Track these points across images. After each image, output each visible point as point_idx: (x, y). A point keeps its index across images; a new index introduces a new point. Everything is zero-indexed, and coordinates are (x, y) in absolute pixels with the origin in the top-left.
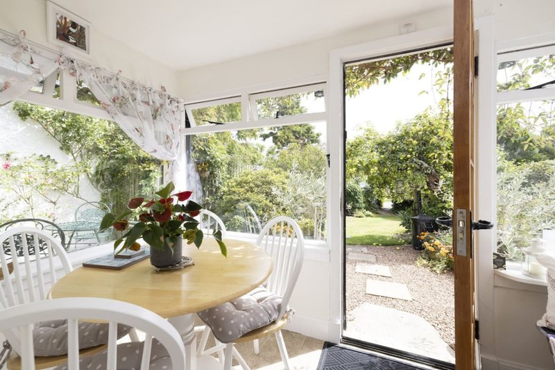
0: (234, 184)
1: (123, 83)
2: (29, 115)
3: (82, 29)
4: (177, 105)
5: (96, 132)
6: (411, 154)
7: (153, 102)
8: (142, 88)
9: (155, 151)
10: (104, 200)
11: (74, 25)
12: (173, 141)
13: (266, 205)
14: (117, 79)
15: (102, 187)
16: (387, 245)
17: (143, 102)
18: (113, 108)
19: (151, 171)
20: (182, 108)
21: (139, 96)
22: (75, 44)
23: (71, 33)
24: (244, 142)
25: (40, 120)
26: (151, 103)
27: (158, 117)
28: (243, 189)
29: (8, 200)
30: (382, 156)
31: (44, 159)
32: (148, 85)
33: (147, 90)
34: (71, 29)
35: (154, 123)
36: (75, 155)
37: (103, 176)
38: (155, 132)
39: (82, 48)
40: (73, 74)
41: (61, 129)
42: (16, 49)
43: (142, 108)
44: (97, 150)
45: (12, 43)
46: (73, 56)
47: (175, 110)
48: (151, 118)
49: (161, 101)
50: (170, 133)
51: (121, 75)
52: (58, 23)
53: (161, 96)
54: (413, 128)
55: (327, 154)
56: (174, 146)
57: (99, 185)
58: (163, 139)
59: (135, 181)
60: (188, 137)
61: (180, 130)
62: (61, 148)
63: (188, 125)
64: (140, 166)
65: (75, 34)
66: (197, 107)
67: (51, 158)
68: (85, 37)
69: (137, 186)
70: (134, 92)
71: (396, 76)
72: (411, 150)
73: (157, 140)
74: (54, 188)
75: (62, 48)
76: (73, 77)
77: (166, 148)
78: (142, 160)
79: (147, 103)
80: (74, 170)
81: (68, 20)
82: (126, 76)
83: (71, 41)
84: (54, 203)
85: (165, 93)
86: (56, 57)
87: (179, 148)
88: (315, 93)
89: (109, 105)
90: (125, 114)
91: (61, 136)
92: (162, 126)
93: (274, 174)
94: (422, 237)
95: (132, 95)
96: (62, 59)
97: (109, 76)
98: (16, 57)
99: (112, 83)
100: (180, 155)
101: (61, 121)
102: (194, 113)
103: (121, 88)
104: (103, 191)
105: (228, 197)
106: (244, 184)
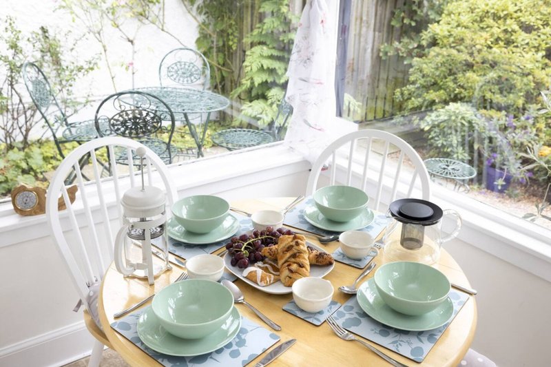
10: (204, 37)
15: (199, 10)
28: (484, 35)
57: (195, 7)
69: (256, 14)
74: (131, 13)
84: (132, 42)
104: (202, 18)
105: (445, 52)
106: (490, 21)
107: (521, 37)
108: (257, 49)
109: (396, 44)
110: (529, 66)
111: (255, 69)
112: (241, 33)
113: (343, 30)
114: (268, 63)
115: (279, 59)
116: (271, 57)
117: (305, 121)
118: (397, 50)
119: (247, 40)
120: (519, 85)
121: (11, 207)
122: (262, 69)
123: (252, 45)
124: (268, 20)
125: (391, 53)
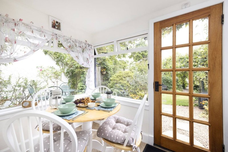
0: (115, 77)
1: (72, 41)
2: (47, 53)
3: (59, 23)
4: (91, 47)
5: (67, 58)
6: (197, 63)
7: (83, 46)
8: (79, 42)
9: (83, 64)
10: (69, 82)
11: (57, 22)
12: (90, 60)
13: (127, 86)
14: (70, 39)
15: (69, 77)
16: (185, 106)
17: (79, 46)
18: (69, 49)
19: (84, 71)
20: (93, 48)
21: (77, 45)
22: (57, 29)
23: (56, 25)
24: (121, 59)
25: (50, 54)
26: (82, 47)
27: (84, 52)
28: (118, 79)
29: (41, 81)
30: (182, 64)
31: (51, 68)
32: (81, 40)
33: (81, 42)
34: (56, 24)
35: (83, 54)
36: (60, 66)
37: (69, 73)
38: (83, 57)
39: (59, 30)
40: (57, 39)
41: (56, 57)
42: (40, 32)
43: (79, 49)
44: (67, 64)
45: (39, 31)
46: (56, 33)
47: (90, 49)
48: (82, 52)
49: (85, 46)
50: (88, 57)
51: (72, 37)
52: (52, 22)
53: (85, 44)
54: (198, 50)
55: (148, 64)
56: (90, 62)
57: (68, 77)
58: (86, 60)
59: (79, 75)
60: (95, 59)
61: (92, 56)
62: (56, 64)
63: (95, 54)
64: (81, 70)
65: (57, 25)
66: (98, 47)
67: (54, 67)
68: (60, 26)
69: (80, 77)
70: (76, 43)
71: (182, 27)
72: (197, 61)
73: (84, 60)
74: (54, 77)
75: (53, 30)
76: (56, 40)
77: (87, 63)
78: (81, 68)
79: (81, 47)
80: (60, 71)
81: (55, 21)
82: (73, 38)
83: (56, 28)
84: (54, 82)
85: (86, 43)
86: (52, 33)
87: (92, 63)
88: (144, 38)
89: (67, 49)
90: (73, 51)
91: (56, 60)
92: (86, 55)
93: (132, 73)
94: (203, 103)
95: (75, 44)
96: (53, 34)
97: (68, 38)
98: (40, 35)
99: (69, 41)
100: (92, 66)
101: (56, 55)
102: (97, 49)
103: (72, 42)
104: (69, 79)
105: (113, 82)
106: (119, 77)
107: (124, 79)
108: (80, 83)
109: (105, 82)
110: (126, 83)
111: (79, 86)
112: (77, 80)
113: (95, 73)
114: (82, 85)
115: (84, 84)
116: (83, 84)
117: (89, 88)
118: (105, 83)
119: (78, 82)
120: (125, 86)
121: (22, 106)
122: (81, 86)
123: (79, 82)
124: (82, 78)
125: (104, 84)
